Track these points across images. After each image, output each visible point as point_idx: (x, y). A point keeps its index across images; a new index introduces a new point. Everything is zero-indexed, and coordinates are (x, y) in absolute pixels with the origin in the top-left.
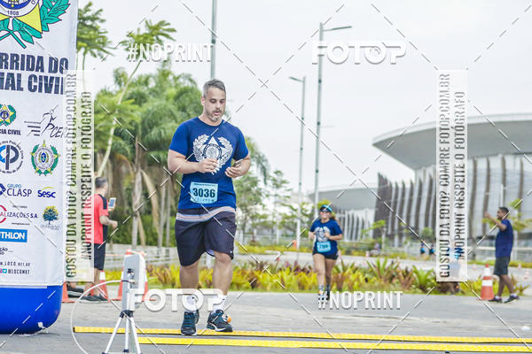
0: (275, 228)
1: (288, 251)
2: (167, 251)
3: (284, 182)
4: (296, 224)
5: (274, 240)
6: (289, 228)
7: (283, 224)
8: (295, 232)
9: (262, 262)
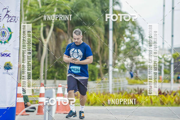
9: (141, 89)
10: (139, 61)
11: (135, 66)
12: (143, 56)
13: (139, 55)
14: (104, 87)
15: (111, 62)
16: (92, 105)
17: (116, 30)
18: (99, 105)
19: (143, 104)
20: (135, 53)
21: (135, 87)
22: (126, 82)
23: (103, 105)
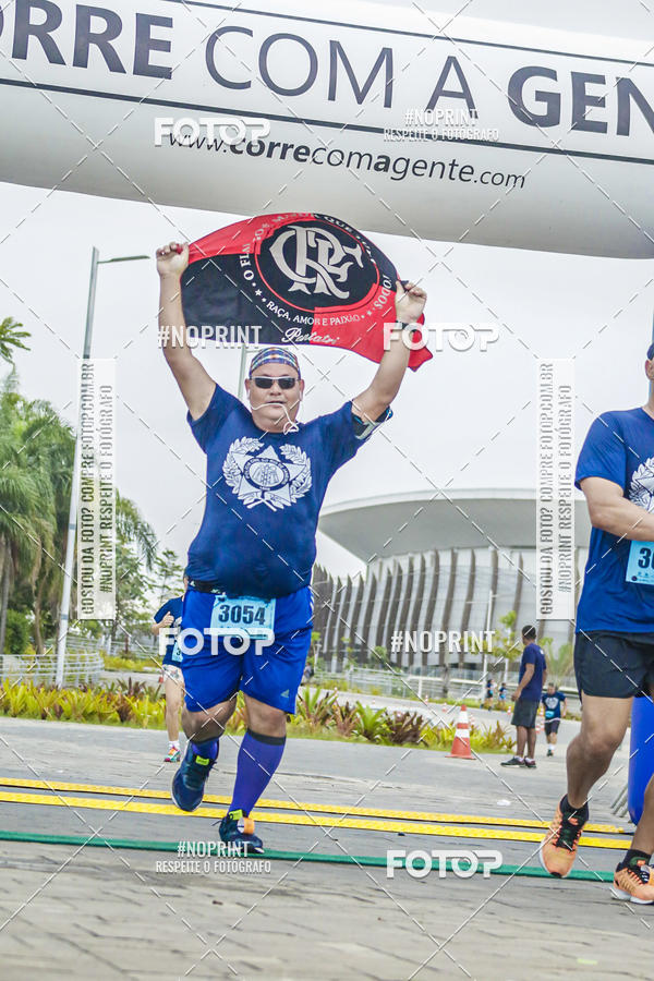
9: (137, 684)
10: (135, 612)
11: (124, 623)
12: (145, 601)
13: (137, 598)
14: (40, 672)
15: (65, 609)
16: (14, 716)
18: (33, 716)
19: (145, 722)
20: (127, 591)
21: (124, 677)
22: (100, 662)
23: (44, 717)
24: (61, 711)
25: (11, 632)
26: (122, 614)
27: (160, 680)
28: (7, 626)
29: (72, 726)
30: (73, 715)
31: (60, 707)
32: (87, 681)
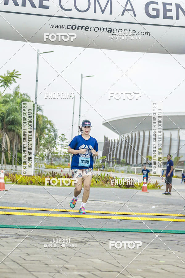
0: (61, 158)
1: (66, 168)
2: (16, 167)
3: (65, 139)
4: (70, 156)
5: (61, 163)
6: (67, 158)
7: (64, 156)
8: (69, 160)
9: (54, 173)
10: (54, 152)
11: (51, 155)
12: (57, 149)
13: (54, 148)
16: (19, 184)
17: (38, 129)
18: (24, 184)
20: (51, 146)
21: (51, 170)
22: (44, 167)
23: (27, 184)
24: (32, 182)
25: (19, 159)
26: (50, 152)
27: (62, 171)
28: (18, 157)
29: (35, 187)
30: (35, 183)
31: (32, 181)
32: (41, 172)
